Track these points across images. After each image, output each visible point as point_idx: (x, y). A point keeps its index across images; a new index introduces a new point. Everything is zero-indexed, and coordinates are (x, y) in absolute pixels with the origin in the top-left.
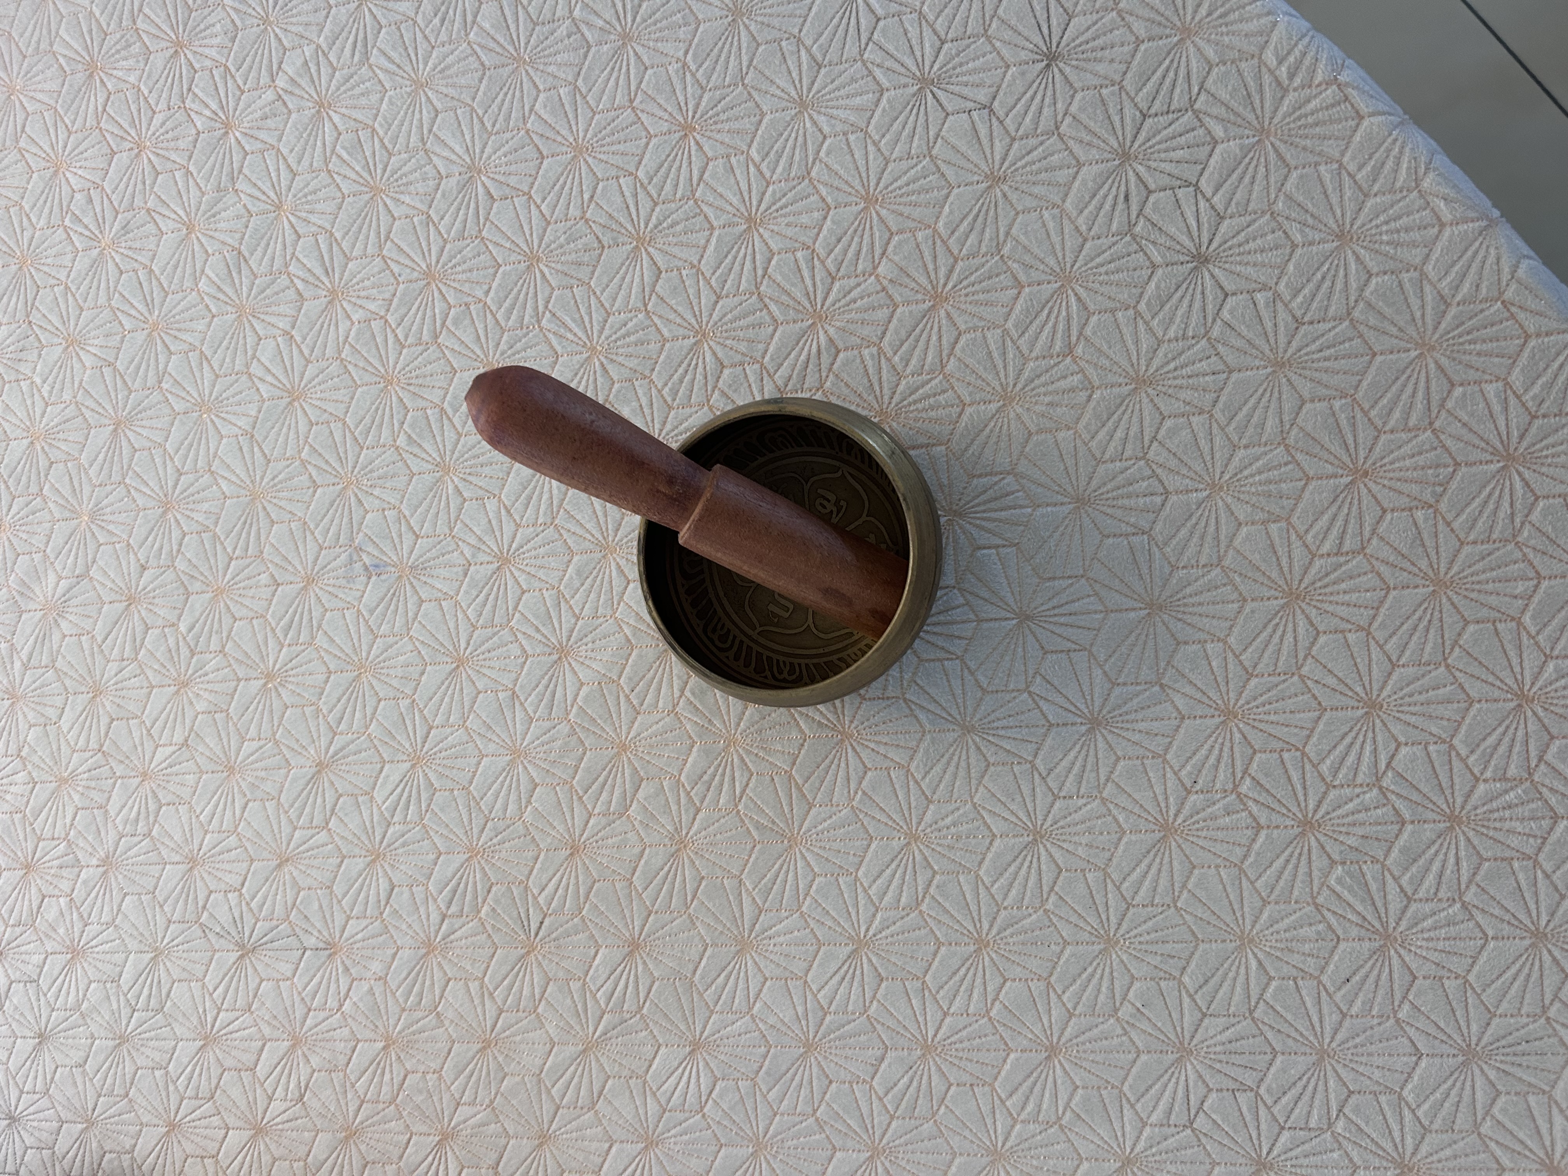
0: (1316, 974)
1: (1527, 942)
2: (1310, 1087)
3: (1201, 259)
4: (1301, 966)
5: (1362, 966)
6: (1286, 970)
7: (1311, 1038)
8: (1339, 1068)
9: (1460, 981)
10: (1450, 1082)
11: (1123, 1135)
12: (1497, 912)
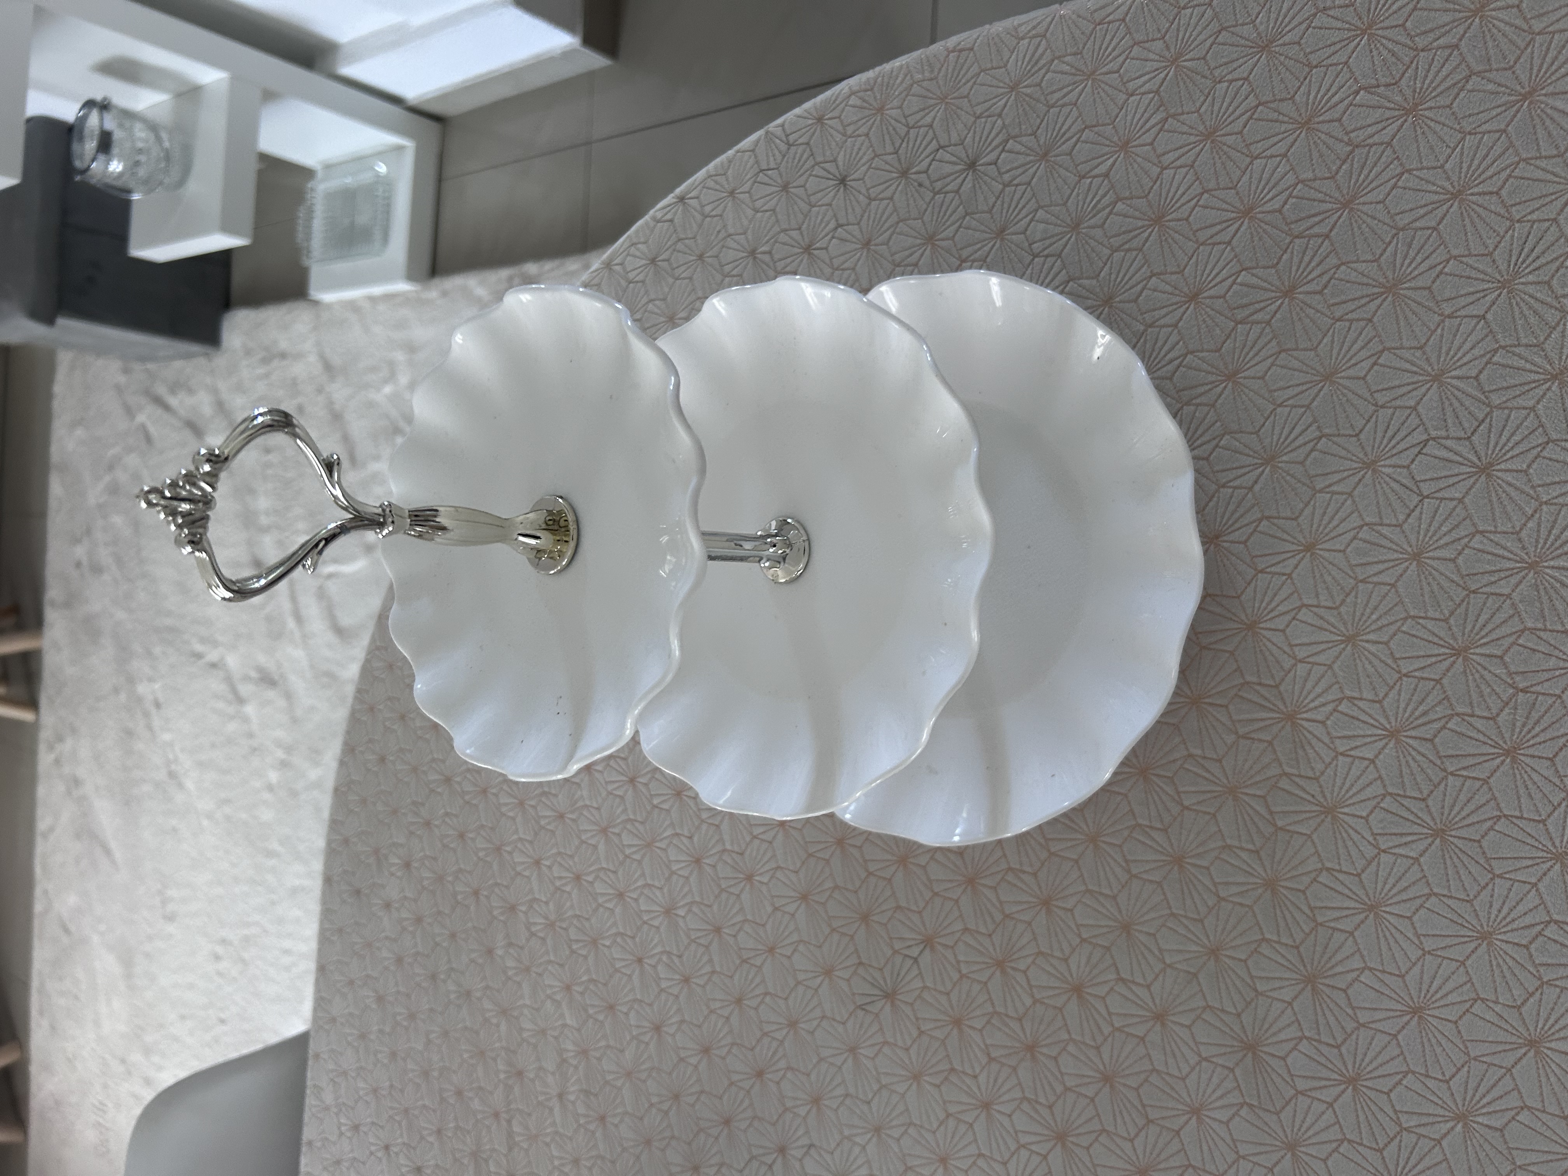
0: (1381, 348)
1: (1456, 204)
2: (1454, 401)
3: (972, 165)
4: (1369, 354)
5: (1397, 317)
6: (1366, 365)
7: (1421, 378)
8: (1453, 373)
9: (1451, 262)
10: (1516, 309)
11: (1397, 545)
12: (1422, 211)
